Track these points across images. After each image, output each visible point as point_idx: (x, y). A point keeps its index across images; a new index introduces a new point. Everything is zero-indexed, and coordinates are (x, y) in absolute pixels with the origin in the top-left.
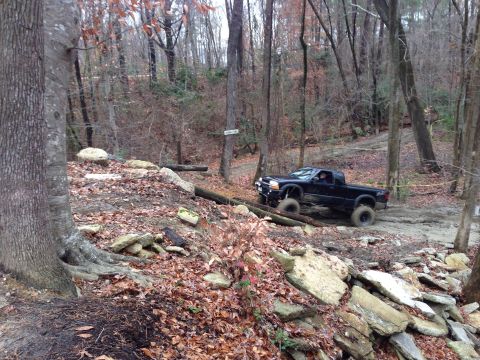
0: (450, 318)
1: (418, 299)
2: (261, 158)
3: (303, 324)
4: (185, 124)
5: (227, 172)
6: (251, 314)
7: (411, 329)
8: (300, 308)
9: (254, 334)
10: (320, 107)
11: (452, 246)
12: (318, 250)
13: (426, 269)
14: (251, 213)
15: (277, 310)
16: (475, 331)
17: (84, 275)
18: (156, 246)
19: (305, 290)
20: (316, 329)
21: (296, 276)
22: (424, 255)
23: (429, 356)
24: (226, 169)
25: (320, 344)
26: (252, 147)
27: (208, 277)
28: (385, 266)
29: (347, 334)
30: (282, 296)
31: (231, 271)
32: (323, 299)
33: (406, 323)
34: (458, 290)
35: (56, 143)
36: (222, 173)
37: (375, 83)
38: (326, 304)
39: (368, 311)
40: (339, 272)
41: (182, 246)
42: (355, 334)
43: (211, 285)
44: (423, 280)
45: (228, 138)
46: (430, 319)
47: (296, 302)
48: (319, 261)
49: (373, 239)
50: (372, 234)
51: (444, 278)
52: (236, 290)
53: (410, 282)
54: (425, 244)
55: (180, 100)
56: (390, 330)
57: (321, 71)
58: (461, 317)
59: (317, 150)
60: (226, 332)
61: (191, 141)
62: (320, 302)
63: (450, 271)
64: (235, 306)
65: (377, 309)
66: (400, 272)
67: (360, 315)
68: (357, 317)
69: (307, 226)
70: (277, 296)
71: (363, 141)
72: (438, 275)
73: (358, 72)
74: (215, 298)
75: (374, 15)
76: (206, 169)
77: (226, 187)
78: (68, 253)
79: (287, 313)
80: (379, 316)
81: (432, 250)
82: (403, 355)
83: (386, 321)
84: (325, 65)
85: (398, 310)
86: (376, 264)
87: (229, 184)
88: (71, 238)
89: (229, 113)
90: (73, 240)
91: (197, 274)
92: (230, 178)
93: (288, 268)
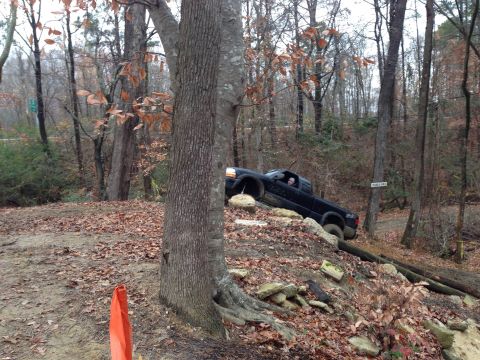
2: (412, 214)
4: (329, 174)
5: (372, 227)
14: (400, 274)
17: (233, 318)
18: (299, 298)
21: (455, 354)
24: (371, 223)
26: (401, 201)
27: (353, 341)
31: (380, 337)
36: (367, 227)
41: (326, 302)
43: (357, 350)
45: (375, 191)
55: (325, 150)
61: (334, 192)
69: (467, 296)
77: (371, 243)
78: (220, 294)
87: (374, 239)
88: (223, 280)
89: (377, 164)
90: (225, 282)
91: (342, 335)
92: (375, 233)
93: (444, 344)
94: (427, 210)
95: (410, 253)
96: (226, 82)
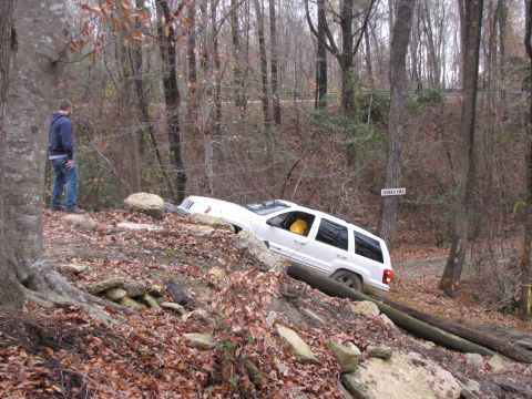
14: (383, 315)
17: (39, 300)
18: (148, 298)
21: (356, 381)
27: (189, 335)
30: (313, 392)
35: (31, 158)
40: (444, 392)
41: (182, 303)
45: (388, 202)
48: (413, 373)
69: (497, 357)
70: (306, 391)
78: (31, 278)
88: (38, 263)
89: (391, 160)
90: (39, 266)
93: (348, 367)
96: (45, 34)
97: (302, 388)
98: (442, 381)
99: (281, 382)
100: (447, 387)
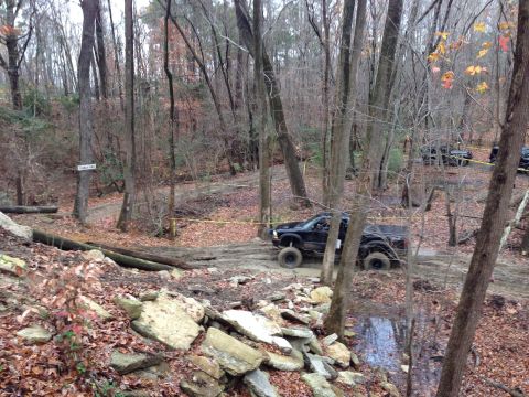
0: (310, 352)
1: (277, 335)
2: (126, 197)
3: (146, 374)
4: (31, 157)
5: (82, 214)
6: (74, 369)
7: (266, 366)
8: (142, 357)
9: (75, 389)
10: (196, 141)
11: (318, 280)
12: (174, 293)
13: (291, 305)
14: (107, 259)
15: (114, 362)
16: (333, 362)
19: (153, 338)
20: (161, 378)
21: (142, 324)
22: (291, 291)
23: (282, 392)
24: (81, 209)
25: (163, 393)
26: (120, 185)
27: (22, 333)
28: (249, 305)
29: (195, 379)
30: (122, 346)
31: (53, 323)
32: (172, 344)
33: (260, 360)
34: (320, 323)
36: (76, 215)
37: (251, 118)
38: (175, 350)
39: (221, 352)
40: (195, 314)
42: (204, 377)
43: (25, 340)
44: (285, 316)
45: (82, 175)
46: (286, 353)
47: (138, 351)
48: (173, 305)
49: (243, 278)
50: (244, 273)
51: (307, 313)
52: (57, 343)
53: (271, 319)
54: (294, 280)
55: (26, 129)
56: (243, 369)
57: (197, 104)
58: (320, 349)
59: (192, 187)
60: (35, 389)
61: (41, 178)
62: (168, 348)
63: (314, 305)
64: (53, 361)
65: (231, 349)
66: (262, 310)
67: (212, 357)
68: (208, 360)
69: (175, 270)
70: (116, 347)
71: (242, 178)
72: (302, 309)
73: (234, 106)
74: (28, 354)
75: (244, 49)
76: (55, 211)
77: (81, 231)
79: (126, 365)
80: (232, 356)
81: (299, 286)
82: (256, 393)
83: (240, 360)
84: (200, 97)
85: (254, 347)
86: (239, 303)
87: (85, 227)
89: (84, 145)
91: (9, 330)
92: (87, 220)
93: (134, 315)
94: (141, 193)
95: (125, 236)
97: (112, 345)
98: (191, 306)
99: (94, 345)
100: (195, 309)
